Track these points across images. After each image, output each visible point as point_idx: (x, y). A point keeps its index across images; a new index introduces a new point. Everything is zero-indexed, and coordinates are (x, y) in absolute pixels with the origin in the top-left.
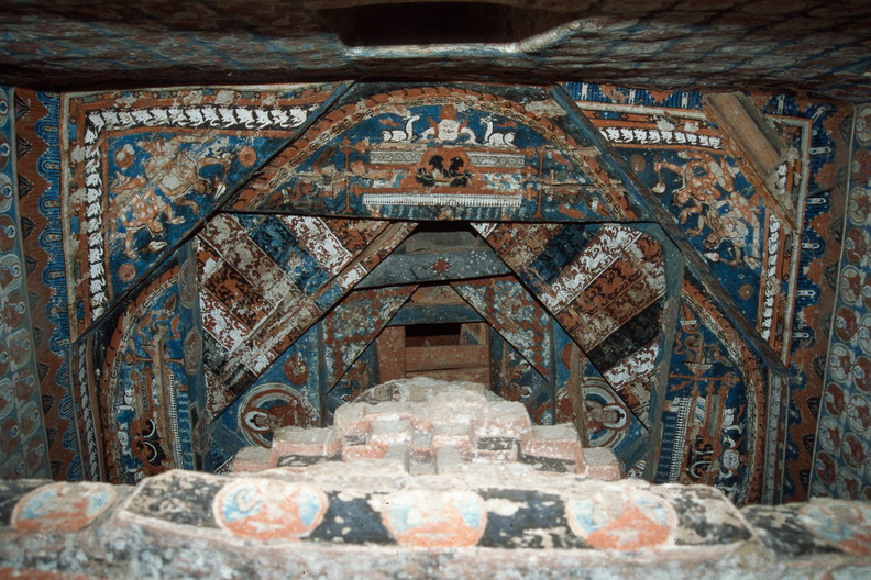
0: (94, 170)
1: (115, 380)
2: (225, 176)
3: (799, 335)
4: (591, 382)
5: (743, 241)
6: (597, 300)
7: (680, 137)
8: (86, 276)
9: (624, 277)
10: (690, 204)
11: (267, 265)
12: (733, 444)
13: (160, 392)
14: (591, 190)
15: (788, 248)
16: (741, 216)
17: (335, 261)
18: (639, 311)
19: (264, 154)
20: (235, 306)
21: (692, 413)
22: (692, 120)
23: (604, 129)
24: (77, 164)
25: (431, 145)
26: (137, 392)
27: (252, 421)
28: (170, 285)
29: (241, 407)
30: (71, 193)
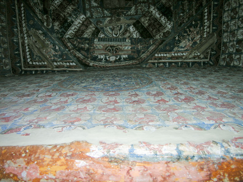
3: (156, 65)
4: (125, 26)
5: (181, 46)
7: (206, 27)
9: (159, 28)
10: (190, 31)
12: (117, 58)
14: (185, 13)
15: (179, 58)
16: (187, 45)
18: (150, 33)
21: (126, 46)
22: (210, 30)
23: (207, 8)
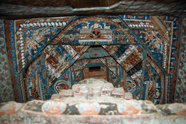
0: (21, 36)
1: (28, 80)
2: (49, 37)
3: (172, 67)
4: (128, 78)
5: (159, 48)
6: (129, 61)
7: (145, 26)
8: (21, 59)
9: (134, 56)
10: (148, 40)
11: (59, 55)
12: (158, 90)
13: (38, 82)
14: (127, 38)
15: (169, 49)
16: (158, 42)
17: (73, 54)
18: (138, 63)
19: (57, 32)
20: (53, 64)
21: (149, 84)
22: (148, 22)
23: (129, 25)
24: (18, 35)
25: (93, 29)
26: (33, 83)
27: (57, 88)
28: (39, 60)
29: (55, 85)
30: (17, 41)
